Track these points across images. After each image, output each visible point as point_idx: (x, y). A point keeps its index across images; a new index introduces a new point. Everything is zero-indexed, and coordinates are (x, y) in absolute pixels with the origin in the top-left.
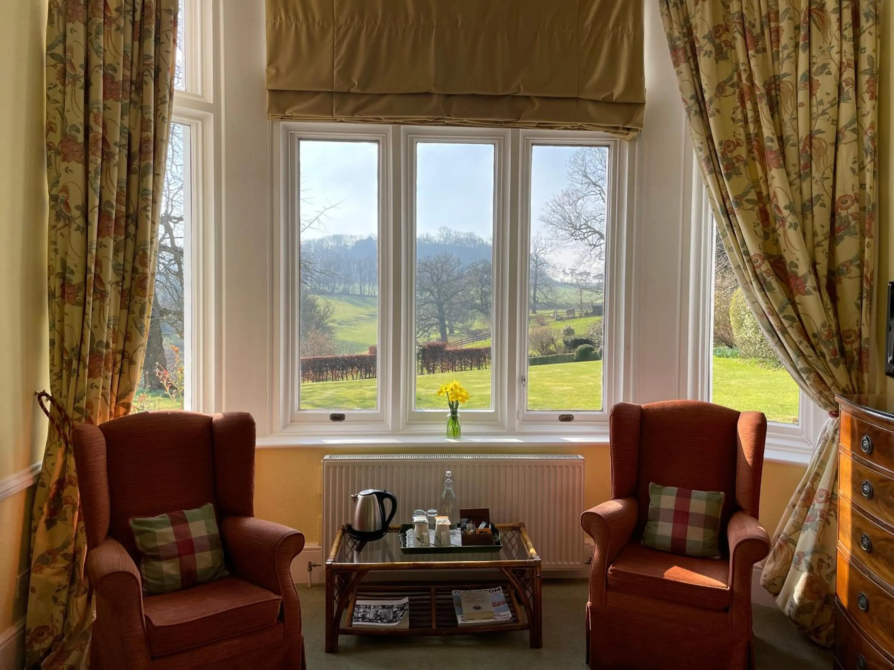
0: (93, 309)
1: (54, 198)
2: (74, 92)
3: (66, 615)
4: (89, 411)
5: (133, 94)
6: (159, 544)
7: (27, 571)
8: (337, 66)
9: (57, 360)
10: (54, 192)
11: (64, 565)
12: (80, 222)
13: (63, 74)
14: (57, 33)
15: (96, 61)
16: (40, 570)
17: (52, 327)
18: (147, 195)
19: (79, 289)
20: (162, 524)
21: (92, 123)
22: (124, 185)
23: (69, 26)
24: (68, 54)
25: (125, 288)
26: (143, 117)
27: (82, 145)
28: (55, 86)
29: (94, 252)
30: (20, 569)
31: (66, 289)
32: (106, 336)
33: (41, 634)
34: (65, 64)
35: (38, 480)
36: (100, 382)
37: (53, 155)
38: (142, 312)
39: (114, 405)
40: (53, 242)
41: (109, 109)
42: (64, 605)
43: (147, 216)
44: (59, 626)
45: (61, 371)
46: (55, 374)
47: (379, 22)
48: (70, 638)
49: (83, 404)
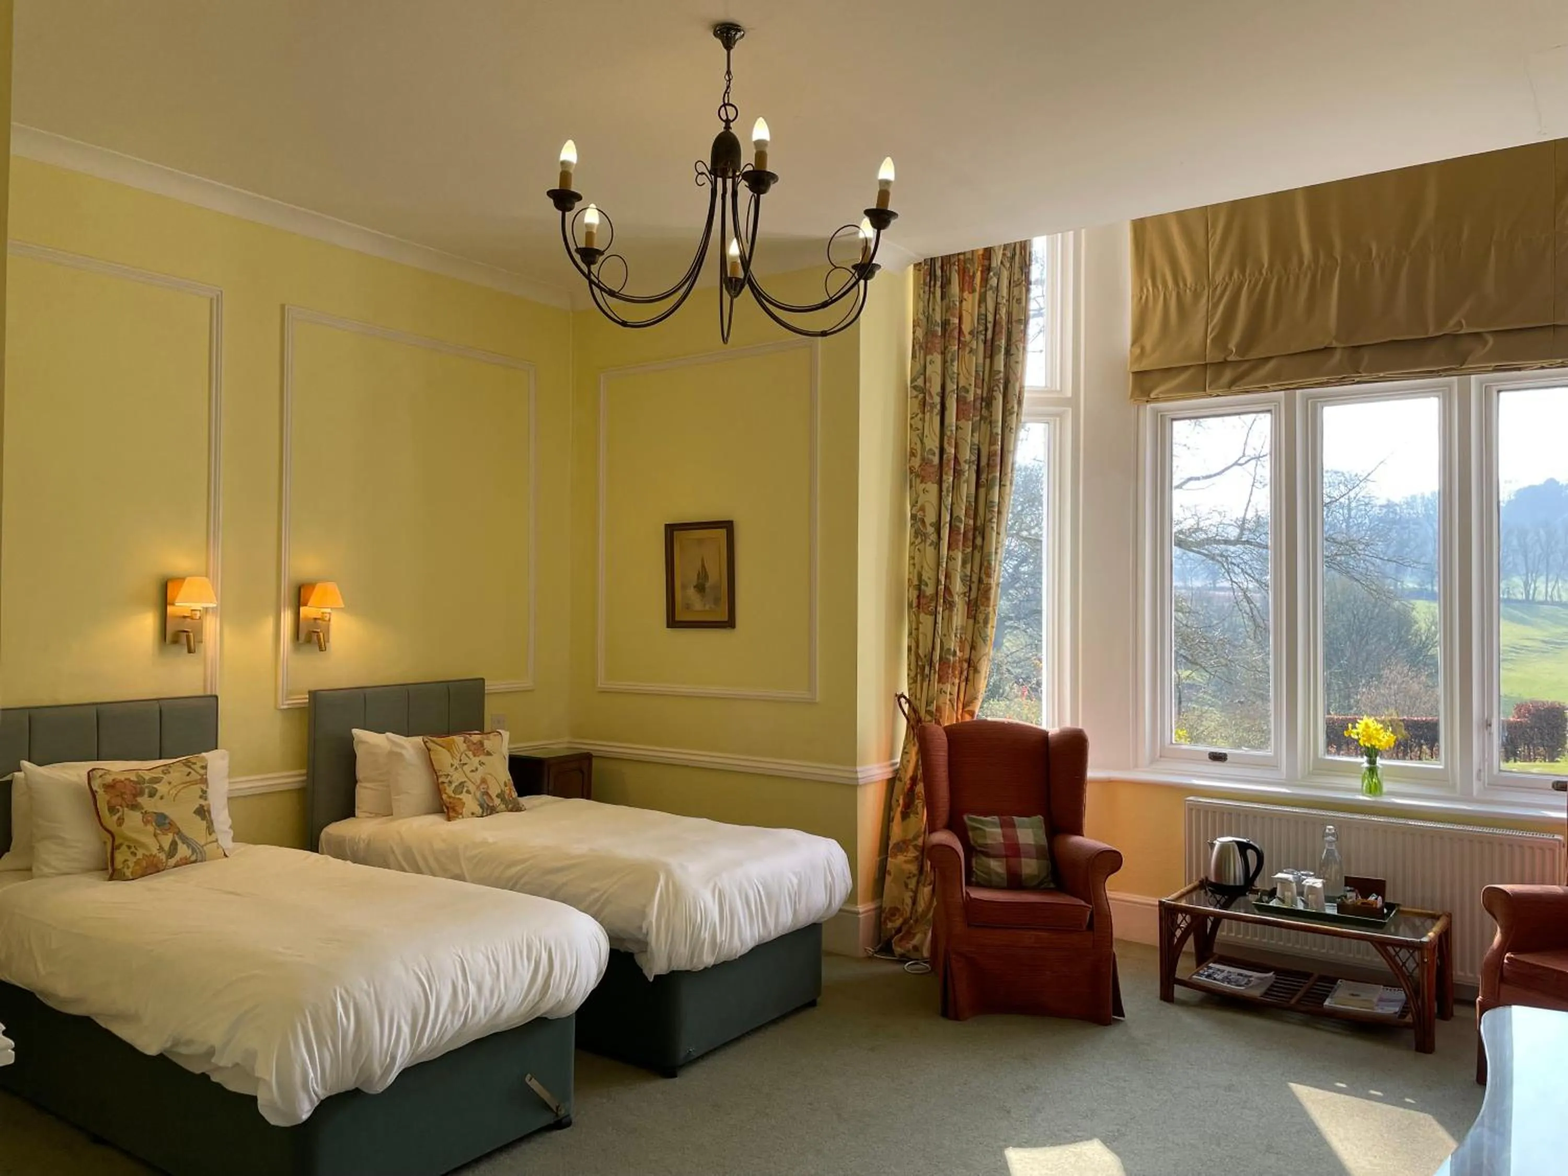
0: (943, 618)
1: (913, 517)
2: (931, 419)
3: (914, 902)
4: (938, 714)
5: (984, 410)
6: (989, 842)
7: (885, 856)
8: (1211, 334)
9: (913, 667)
10: (914, 512)
11: (914, 855)
12: (933, 537)
13: (924, 403)
14: (918, 367)
15: (951, 386)
16: (895, 856)
17: (910, 634)
18: (993, 507)
19: (932, 600)
20: (993, 824)
21: (946, 446)
22: (973, 499)
23: (929, 358)
24: (928, 384)
25: (971, 598)
26: (991, 431)
27: (937, 467)
28: (917, 415)
29: (944, 565)
30: (880, 854)
31: (922, 601)
32: (953, 644)
33: (893, 915)
34: (925, 394)
35: (897, 774)
36: (948, 687)
37: (914, 478)
38: (986, 622)
39: (960, 711)
40: (912, 558)
41: (961, 428)
42: (912, 891)
43: (992, 528)
44: (908, 909)
45: (916, 676)
46: (912, 678)
47: (1264, 272)
48: (916, 921)
49: (933, 708)
